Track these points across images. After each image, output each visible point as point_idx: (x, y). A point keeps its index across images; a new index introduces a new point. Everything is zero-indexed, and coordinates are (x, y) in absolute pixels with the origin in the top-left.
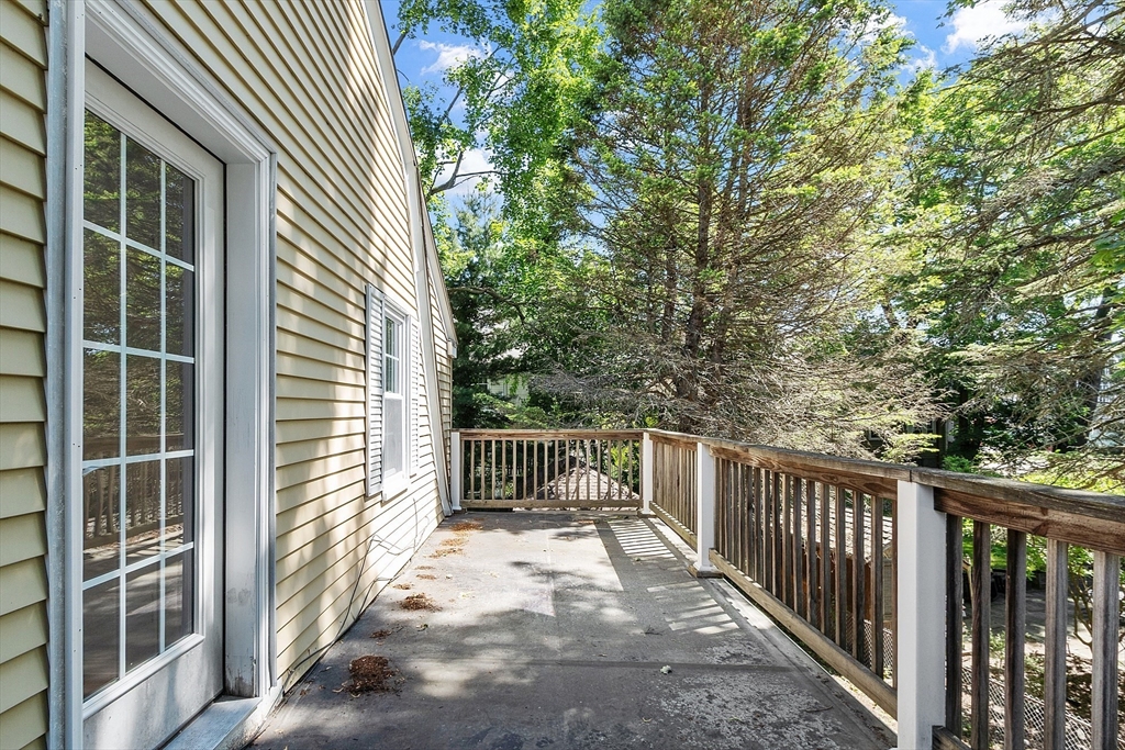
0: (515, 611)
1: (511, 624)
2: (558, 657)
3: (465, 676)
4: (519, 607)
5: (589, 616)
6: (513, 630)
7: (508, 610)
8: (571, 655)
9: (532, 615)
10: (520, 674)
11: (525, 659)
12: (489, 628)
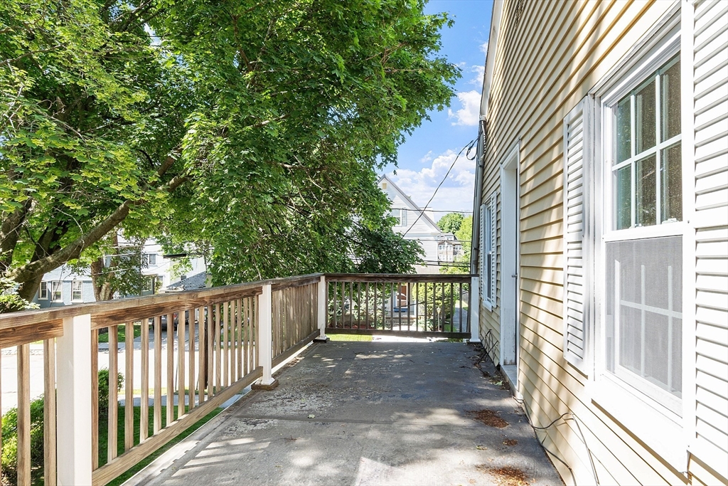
0: (400, 464)
1: (404, 450)
2: (373, 425)
3: (433, 416)
4: (396, 469)
5: (328, 458)
6: (402, 445)
7: (408, 467)
8: (364, 426)
9: (384, 459)
10: (401, 417)
11: (395, 425)
12: (422, 446)
